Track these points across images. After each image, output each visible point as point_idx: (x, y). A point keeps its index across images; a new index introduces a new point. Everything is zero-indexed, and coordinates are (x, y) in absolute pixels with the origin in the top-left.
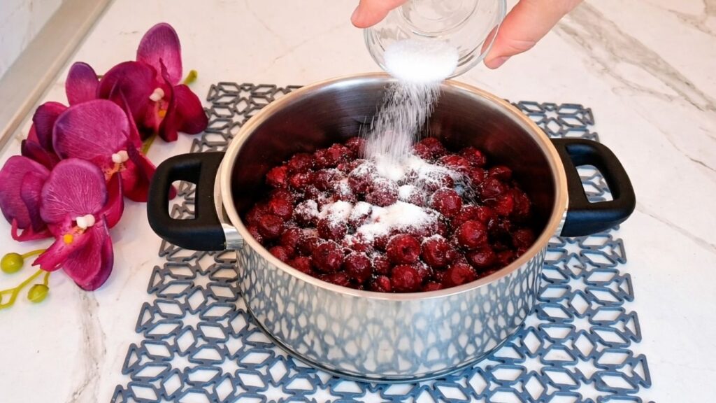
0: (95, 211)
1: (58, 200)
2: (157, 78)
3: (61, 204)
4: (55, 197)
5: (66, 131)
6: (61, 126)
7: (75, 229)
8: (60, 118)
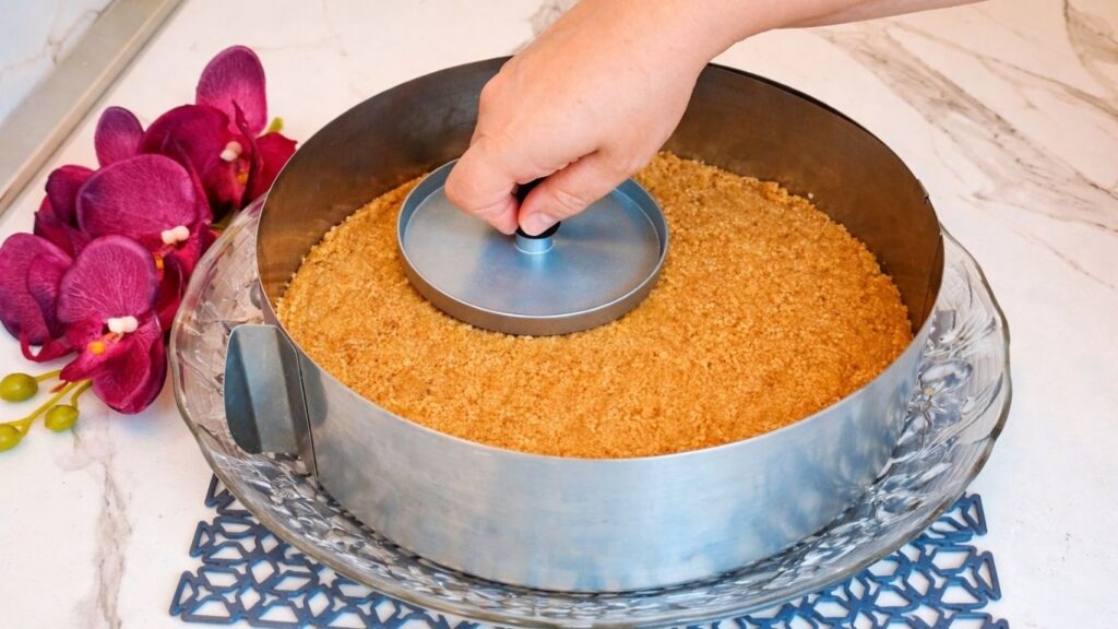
0: (139, 312)
1: (86, 297)
2: (229, 127)
3: (91, 302)
4: (82, 292)
5: (96, 203)
6: (88, 196)
7: (108, 336)
8: (85, 186)
